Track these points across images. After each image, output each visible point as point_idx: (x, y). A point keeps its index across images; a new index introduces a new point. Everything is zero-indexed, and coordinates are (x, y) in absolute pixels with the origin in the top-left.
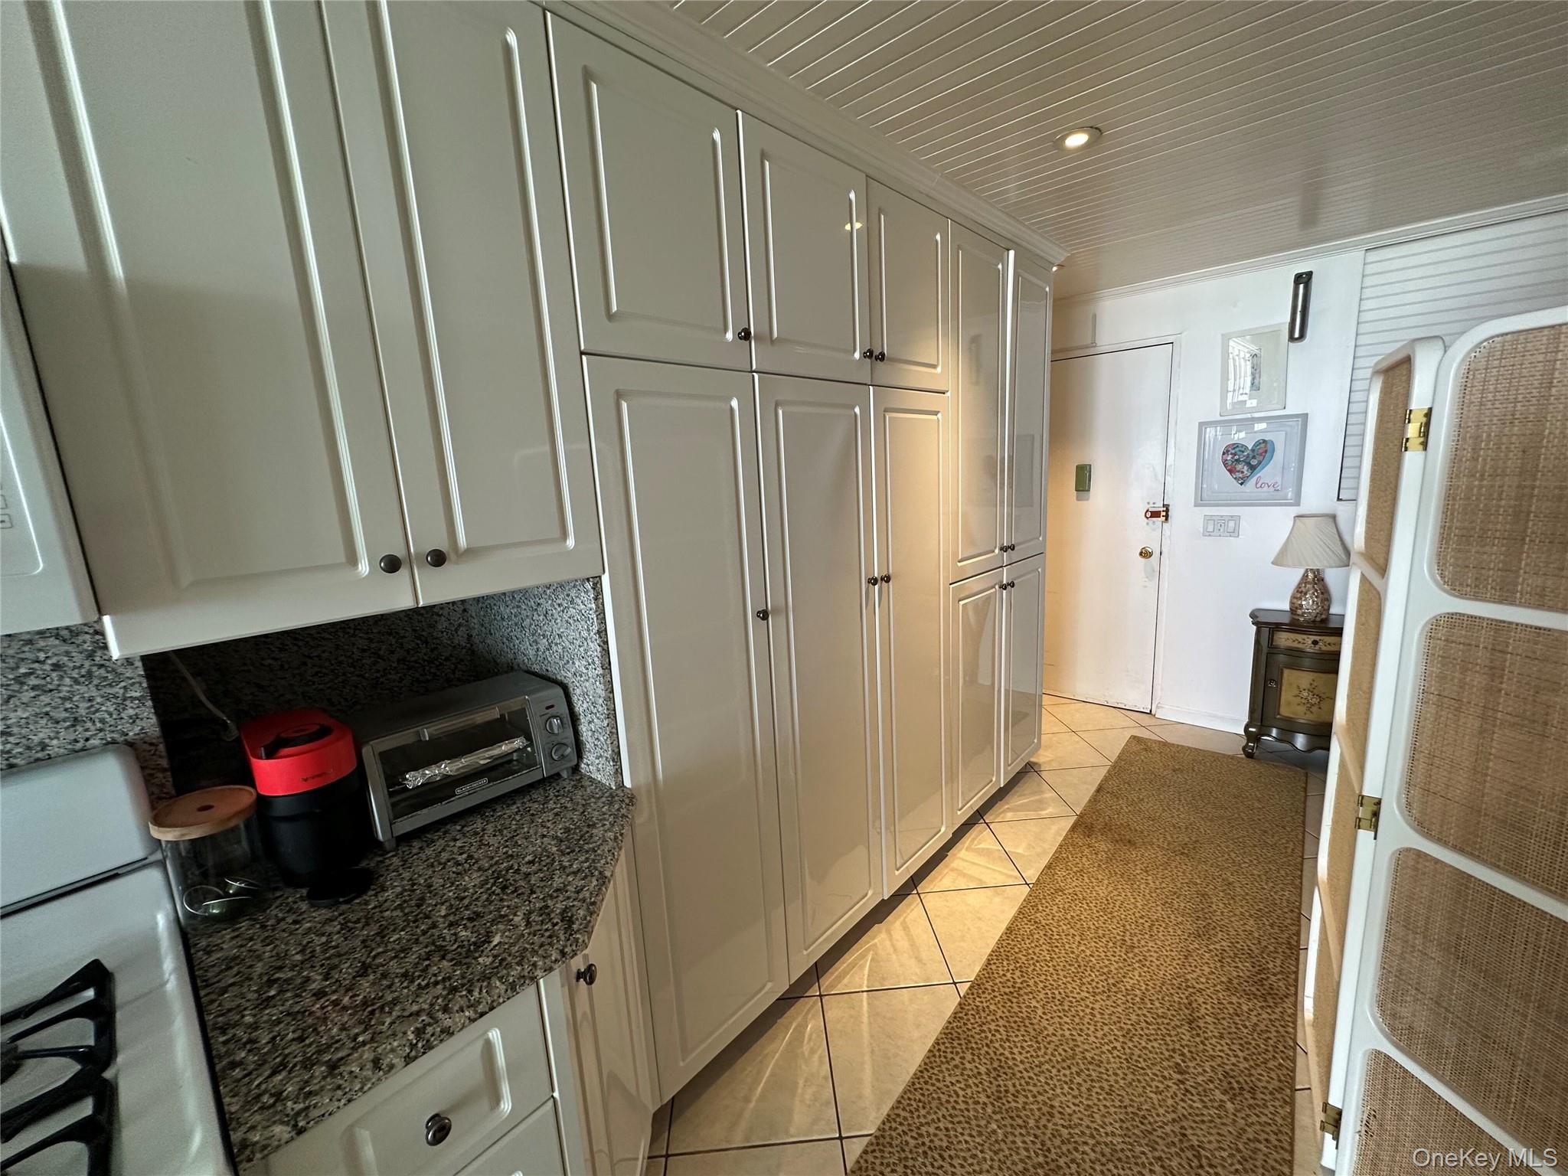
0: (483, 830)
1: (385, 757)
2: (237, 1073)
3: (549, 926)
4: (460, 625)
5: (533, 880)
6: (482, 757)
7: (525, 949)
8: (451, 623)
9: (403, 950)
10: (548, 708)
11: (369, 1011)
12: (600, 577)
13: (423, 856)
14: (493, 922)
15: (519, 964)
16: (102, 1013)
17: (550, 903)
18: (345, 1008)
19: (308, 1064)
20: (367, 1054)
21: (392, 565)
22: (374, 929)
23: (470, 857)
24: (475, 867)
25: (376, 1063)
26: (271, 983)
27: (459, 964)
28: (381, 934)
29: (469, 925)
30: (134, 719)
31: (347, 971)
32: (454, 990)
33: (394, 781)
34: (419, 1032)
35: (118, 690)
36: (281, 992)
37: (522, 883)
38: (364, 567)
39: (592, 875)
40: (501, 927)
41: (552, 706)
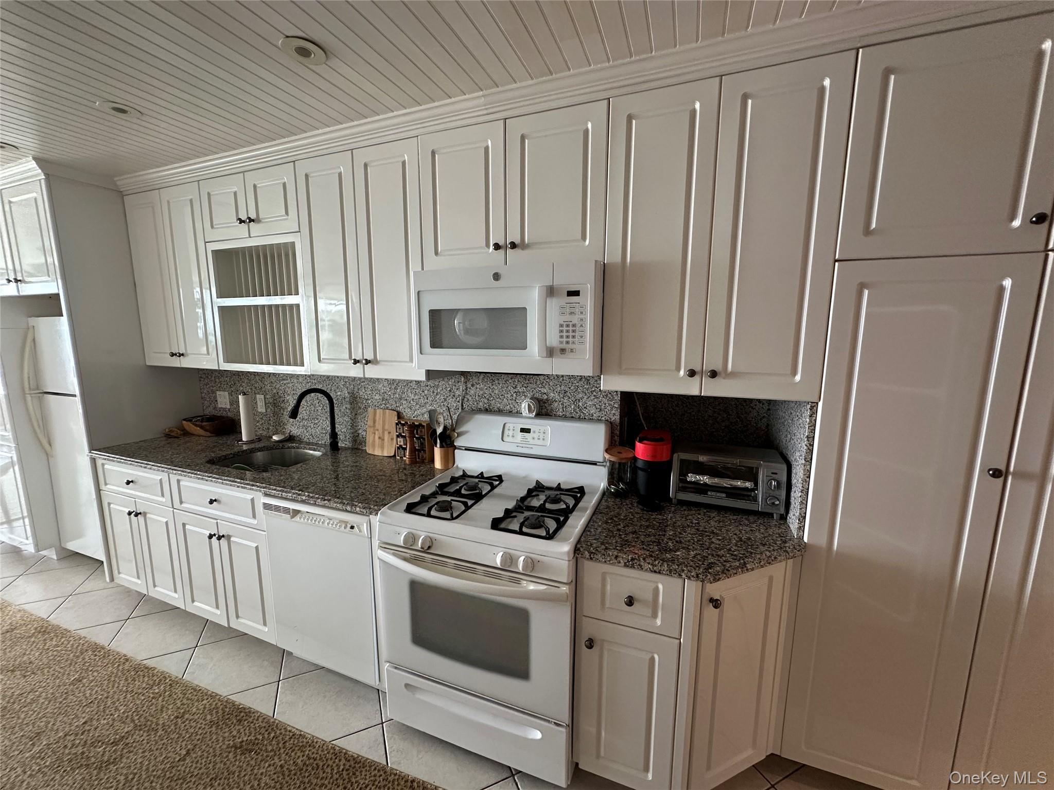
0: (714, 517)
1: (682, 462)
2: (588, 533)
3: (701, 563)
4: (764, 417)
5: (713, 545)
6: (726, 483)
7: (684, 563)
8: (758, 415)
9: (649, 535)
10: (773, 473)
11: (625, 543)
12: (817, 403)
13: (683, 513)
14: (683, 548)
15: (678, 565)
16: (578, 501)
17: (710, 557)
18: (621, 538)
19: (602, 543)
20: (615, 553)
21: (692, 373)
22: (647, 524)
23: (698, 523)
24: (696, 528)
25: (616, 557)
26: (611, 519)
27: (660, 551)
28: (648, 527)
29: (675, 543)
30: (614, 414)
31: (630, 529)
32: (651, 556)
33: (683, 474)
34: (633, 559)
35: (612, 403)
36: (611, 523)
37: (707, 544)
38: (682, 373)
39: (739, 560)
40: (684, 551)
41: (776, 474)
